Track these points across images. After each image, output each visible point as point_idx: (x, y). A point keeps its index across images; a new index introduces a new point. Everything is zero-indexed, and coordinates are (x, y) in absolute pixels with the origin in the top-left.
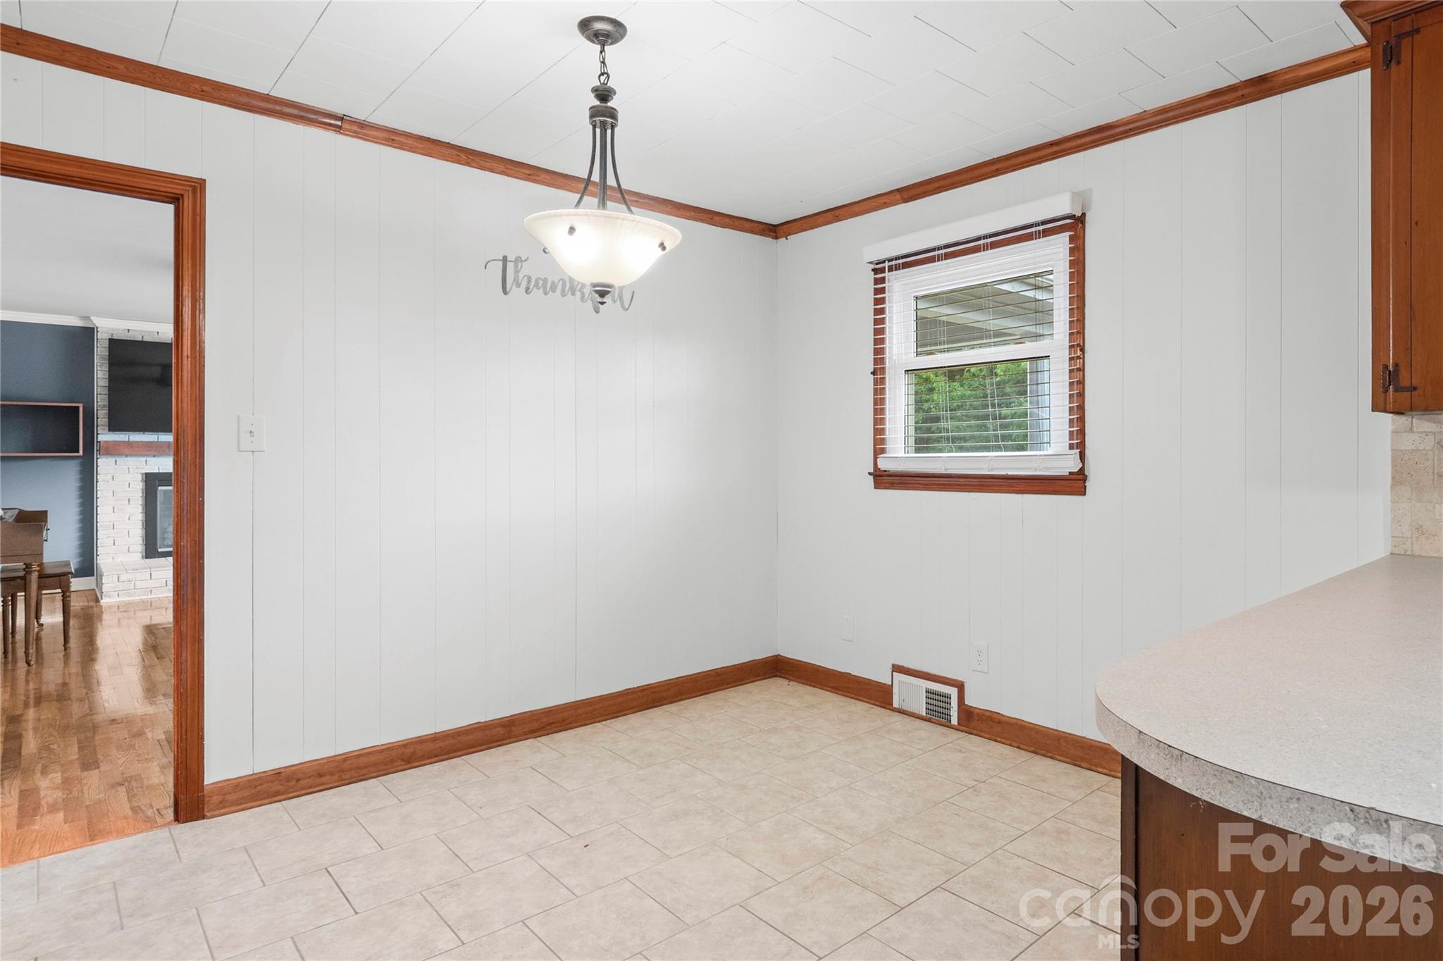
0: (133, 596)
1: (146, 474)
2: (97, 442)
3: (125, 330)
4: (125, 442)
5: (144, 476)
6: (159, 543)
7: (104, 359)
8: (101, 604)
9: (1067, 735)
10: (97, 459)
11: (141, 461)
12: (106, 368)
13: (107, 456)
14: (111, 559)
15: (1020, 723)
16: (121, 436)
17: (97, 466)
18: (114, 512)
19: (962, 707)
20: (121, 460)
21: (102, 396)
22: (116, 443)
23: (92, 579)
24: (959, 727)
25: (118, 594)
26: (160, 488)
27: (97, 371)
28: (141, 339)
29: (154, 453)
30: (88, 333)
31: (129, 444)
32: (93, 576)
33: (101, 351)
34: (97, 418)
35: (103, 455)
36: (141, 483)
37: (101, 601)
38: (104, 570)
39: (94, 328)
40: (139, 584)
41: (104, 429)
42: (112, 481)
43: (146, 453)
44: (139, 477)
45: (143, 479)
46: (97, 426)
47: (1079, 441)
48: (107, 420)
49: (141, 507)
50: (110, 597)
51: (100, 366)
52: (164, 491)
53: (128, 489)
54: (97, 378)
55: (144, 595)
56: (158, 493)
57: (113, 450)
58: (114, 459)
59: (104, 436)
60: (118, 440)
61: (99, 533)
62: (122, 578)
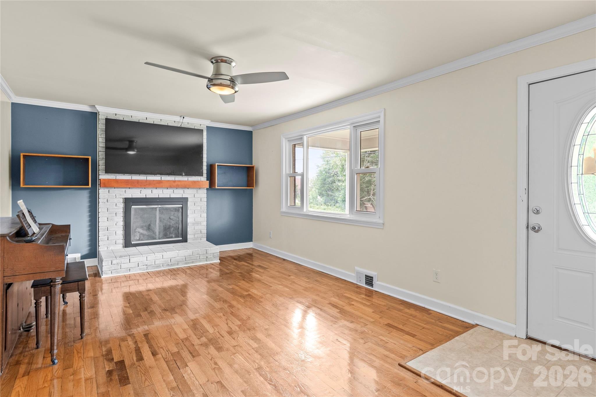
0: (120, 273)
1: (125, 198)
2: (99, 180)
3: (114, 114)
4: (114, 179)
5: (124, 200)
6: (132, 239)
7: (103, 131)
8: (102, 278)
10: (99, 189)
11: (122, 191)
12: (104, 136)
13: (104, 188)
14: (106, 249)
16: (112, 176)
17: (99, 194)
18: (108, 220)
20: (112, 190)
21: (101, 152)
22: (109, 180)
23: (96, 259)
25: (111, 272)
26: (133, 207)
27: (99, 137)
28: (123, 119)
29: (130, 186)
30: (94, 115)
31: (117, 181)
32: (97, 258)
33: (101, 126)
34: (99, 166)
35: (102, 187)
36: (122, 204)
37: (102, 277)
38: (103, 257)
39: (97, 113)
40: (123, 266)
41: (102, 172)
42: (107, 203)
43: (126, 186)
44: (122, 200)
45: (123, 201)
46: (99, 170)
48: (105, 166)
49: (122, 218)
50: (107, 274)
51: (100, 135)
52: (135, 209)
53: (115, 207)
54: (99, 142)
55: (126, 272)
56: (132, 209)
57: (108, 184)
58: (108, 190)
59: (103, 176)
60: (110, 178)
61: (99, 233)
62: (114, 262)
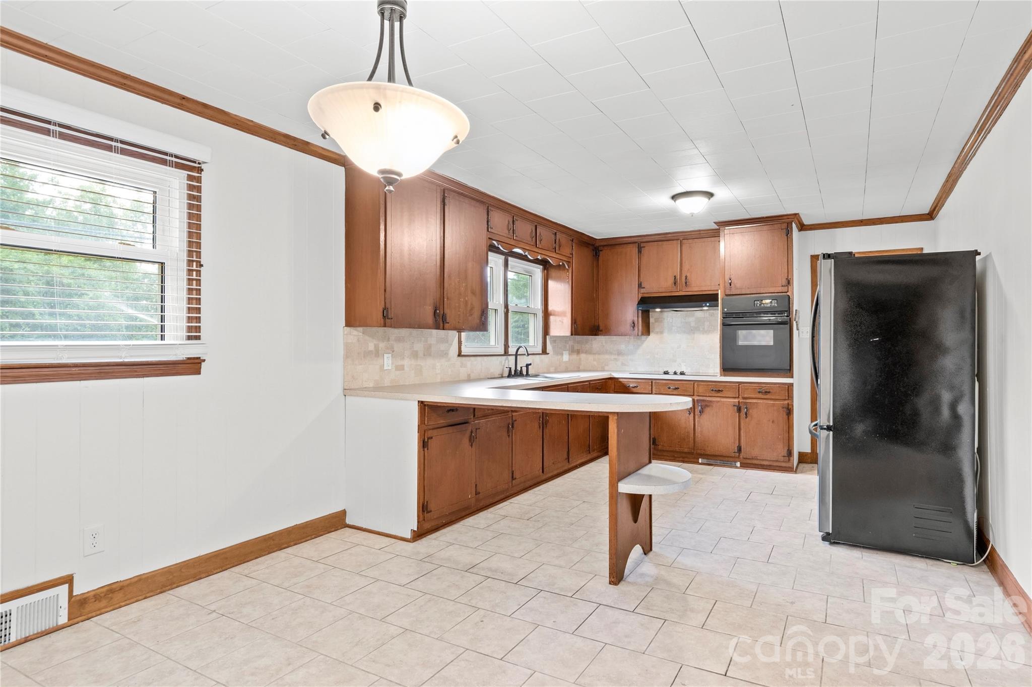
9: (187, 563)
15: (143, 577)
19: (73, 599)
24: (71, 622)
47: (194, 333)
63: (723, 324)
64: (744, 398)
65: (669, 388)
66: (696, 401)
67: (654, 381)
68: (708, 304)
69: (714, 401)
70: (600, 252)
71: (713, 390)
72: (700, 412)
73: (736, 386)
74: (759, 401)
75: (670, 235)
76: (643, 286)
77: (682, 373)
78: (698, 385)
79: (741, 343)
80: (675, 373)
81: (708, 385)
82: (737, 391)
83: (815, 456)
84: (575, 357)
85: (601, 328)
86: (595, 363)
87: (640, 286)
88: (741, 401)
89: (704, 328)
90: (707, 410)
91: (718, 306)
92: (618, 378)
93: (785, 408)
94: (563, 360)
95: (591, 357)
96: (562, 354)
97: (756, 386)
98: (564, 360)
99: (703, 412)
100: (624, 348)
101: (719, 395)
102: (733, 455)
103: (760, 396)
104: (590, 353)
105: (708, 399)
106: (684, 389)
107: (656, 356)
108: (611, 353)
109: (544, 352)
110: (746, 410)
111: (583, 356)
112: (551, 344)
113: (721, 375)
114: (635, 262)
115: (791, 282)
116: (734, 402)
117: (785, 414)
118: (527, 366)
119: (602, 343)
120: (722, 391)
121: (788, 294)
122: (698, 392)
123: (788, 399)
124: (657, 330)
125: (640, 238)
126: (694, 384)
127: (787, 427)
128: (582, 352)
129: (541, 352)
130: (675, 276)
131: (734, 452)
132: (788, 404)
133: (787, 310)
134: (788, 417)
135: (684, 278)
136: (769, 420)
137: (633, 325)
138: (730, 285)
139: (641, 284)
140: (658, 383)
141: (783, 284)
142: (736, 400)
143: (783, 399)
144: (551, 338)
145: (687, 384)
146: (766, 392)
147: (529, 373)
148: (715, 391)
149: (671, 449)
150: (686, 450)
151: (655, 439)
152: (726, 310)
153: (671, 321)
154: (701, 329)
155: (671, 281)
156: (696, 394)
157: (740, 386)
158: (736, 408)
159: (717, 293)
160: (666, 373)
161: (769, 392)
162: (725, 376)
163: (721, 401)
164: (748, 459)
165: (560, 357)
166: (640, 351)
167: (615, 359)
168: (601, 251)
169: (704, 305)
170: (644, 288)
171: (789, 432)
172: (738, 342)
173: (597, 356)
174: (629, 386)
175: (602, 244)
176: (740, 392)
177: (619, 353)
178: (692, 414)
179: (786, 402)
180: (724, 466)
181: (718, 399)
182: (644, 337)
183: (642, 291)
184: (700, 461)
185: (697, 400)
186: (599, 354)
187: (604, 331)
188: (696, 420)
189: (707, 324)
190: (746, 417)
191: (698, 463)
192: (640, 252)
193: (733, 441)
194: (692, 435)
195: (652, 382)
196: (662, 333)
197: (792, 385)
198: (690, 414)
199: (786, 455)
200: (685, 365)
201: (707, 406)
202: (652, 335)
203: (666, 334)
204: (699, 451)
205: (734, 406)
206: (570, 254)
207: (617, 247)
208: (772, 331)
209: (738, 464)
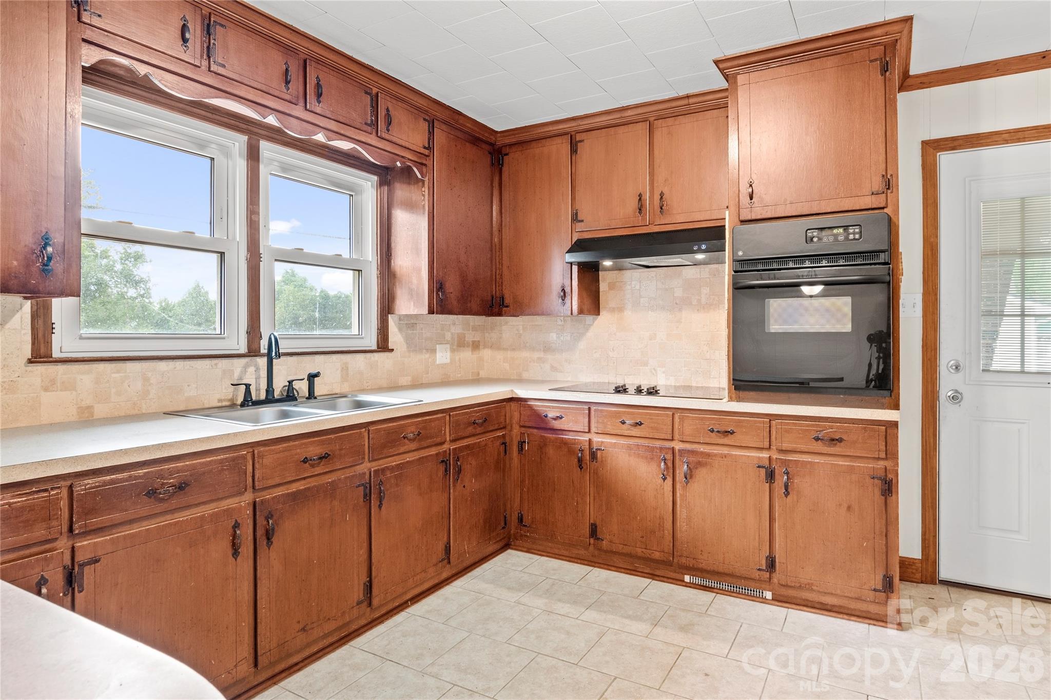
63: (734, 284)
64: (781, 451)
65: (623, 423)
66: (677, 451)
67: (593, 408)
68: (704, 247)
69: (715, 455)
70: (505, 157)
71: (712, 431)
72: (686, 478)
73: (763, 422)
74: (817, 459)
75: (629, 113)
76: (579, 218)
77: (652, 392)
78: (682, 419)
79: (774, 327)
80: (639, 391)
81: (702, 419)
82: (766, 435)
83: (930, 569)
84: (467, 355)
85: (507, 301)
86: (507, 366)
87: (575, 218)
88: (774, 457)
89: (699, 301)
90: (701, 473)
91: (725, 251)
92: (525, 400)
93: (880, 479)
94: (434, 360)
95: (500, 355)
96: (434, 351)
97: (808, 426)
98: (438, 363)
99: (691, 477)
100: (555, 338)
101: (726, 441)
102: (756, 575)
103: (819, 447)
104: (499, 348)
105: (702, 448)
106: (653, 425)
107: (611, 354)
108: (533, 349)
109: (383, 346)
110: (786, 477)
111: (486, 353)
112: (400, 330)
113: (731, 399)
114: (566, 172)
115: (893, 183)
116: (759, 458)
117: (877, 492)
118: (312, 377)
119: (517, 330)
120: (732, 433)
121: (886, 210)
122: (682, 433)
123: (886, 459)
124: (612, 304)
125: (573, 124)
126: (673, 414)
127: (884, 522)
128: (485, 347)
129: (374, 347)
130: (640, 195)
131: (759, 570)
132: (886, 468)
133: (885, 247)
134: (886, 499)
135: (657, 197)
136: (840, 505)
137: (562, 294)
138: (751, 199)
139: (577, 214)
140: (601, 411)
141: (875, 189)
142: (765, 455)
143: (874, 458)
144: (400, 319)
145: (658, 415)
146: (833, 440)
147: (316, 394)
148: (718, 432)
149: (626, 550)
150: (657, 555)
151: (596, 527)
152: (740, 253)
153: (638, 287)
154: (695, 302)
155: (633, 204)
156: (677, 436)
157: (773, 423)
158: (763, 471)
159: (723, 224)
160: (621, 390)
161: (840, 440)
162: (739, 400)
163: (732, 455)
164: (791, 587)
165: (426, 356)
166: (582, 345)
167: (539, 359)
168: (507, 154)
169: (695, 248)
170: (582, 221)
171: (886, 536)
172: (769, 326)
173: (509, 354)
174: (546, 416)
175: (507, 141)
176: (773, 437)
177: (548, 349)
178: (669, 481)
179: (882, 464)
180: (738, 595)
181: (725, 451)
182: (589, 319)
183: (579, 227)
184: (687, 578)
185: (679, 450)
186: (514, 350)
187: (511, 307)
188: (678, 495)
189: (705, 291)
190: (787, 493)
191: (680, 582)
192: (574, 150)
193: (757, 545)
194: (668, 524)
195: (589, 409)
196: (621, 309)
197: (895, 424)
198: (664, 479)
199: (880, 587)
200: (664, 372)
201: (700, 464)
202: (603, 313)
203: (628, 313)
204: (683, 560)
205: (759, 467)
206: (425, 148)
207: (534, 144)
208: (848, 300)
209: (768, 595)
